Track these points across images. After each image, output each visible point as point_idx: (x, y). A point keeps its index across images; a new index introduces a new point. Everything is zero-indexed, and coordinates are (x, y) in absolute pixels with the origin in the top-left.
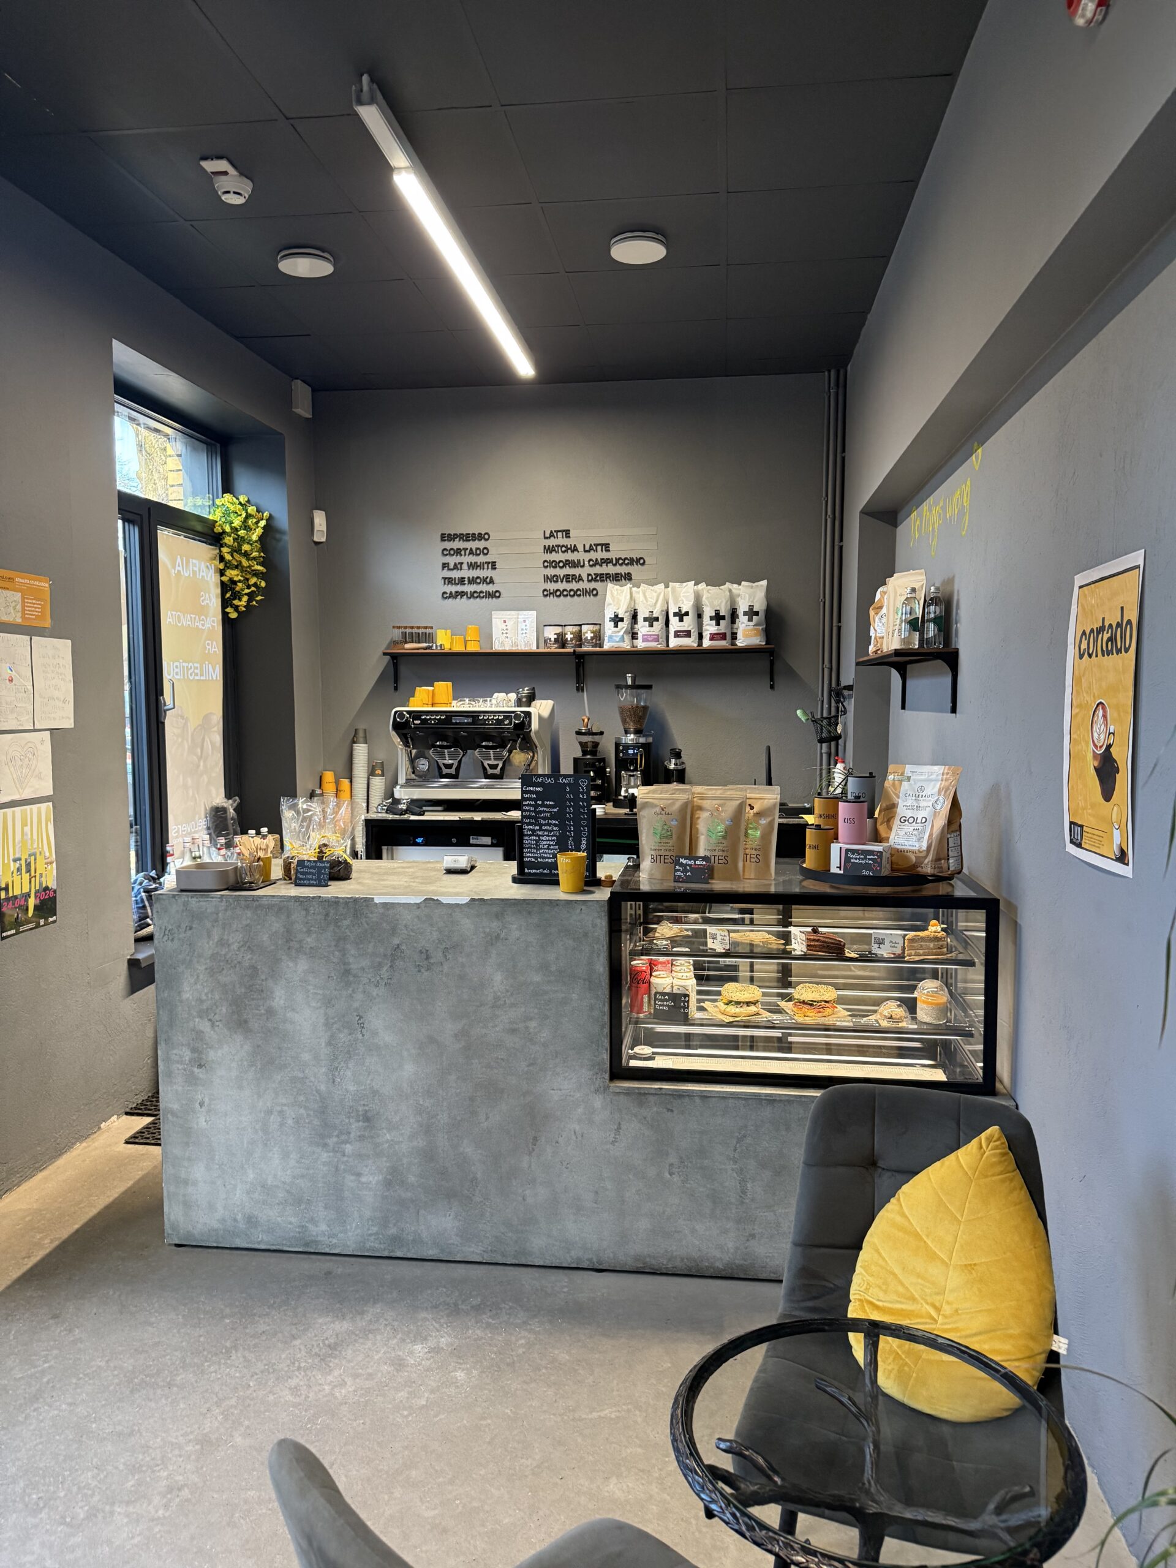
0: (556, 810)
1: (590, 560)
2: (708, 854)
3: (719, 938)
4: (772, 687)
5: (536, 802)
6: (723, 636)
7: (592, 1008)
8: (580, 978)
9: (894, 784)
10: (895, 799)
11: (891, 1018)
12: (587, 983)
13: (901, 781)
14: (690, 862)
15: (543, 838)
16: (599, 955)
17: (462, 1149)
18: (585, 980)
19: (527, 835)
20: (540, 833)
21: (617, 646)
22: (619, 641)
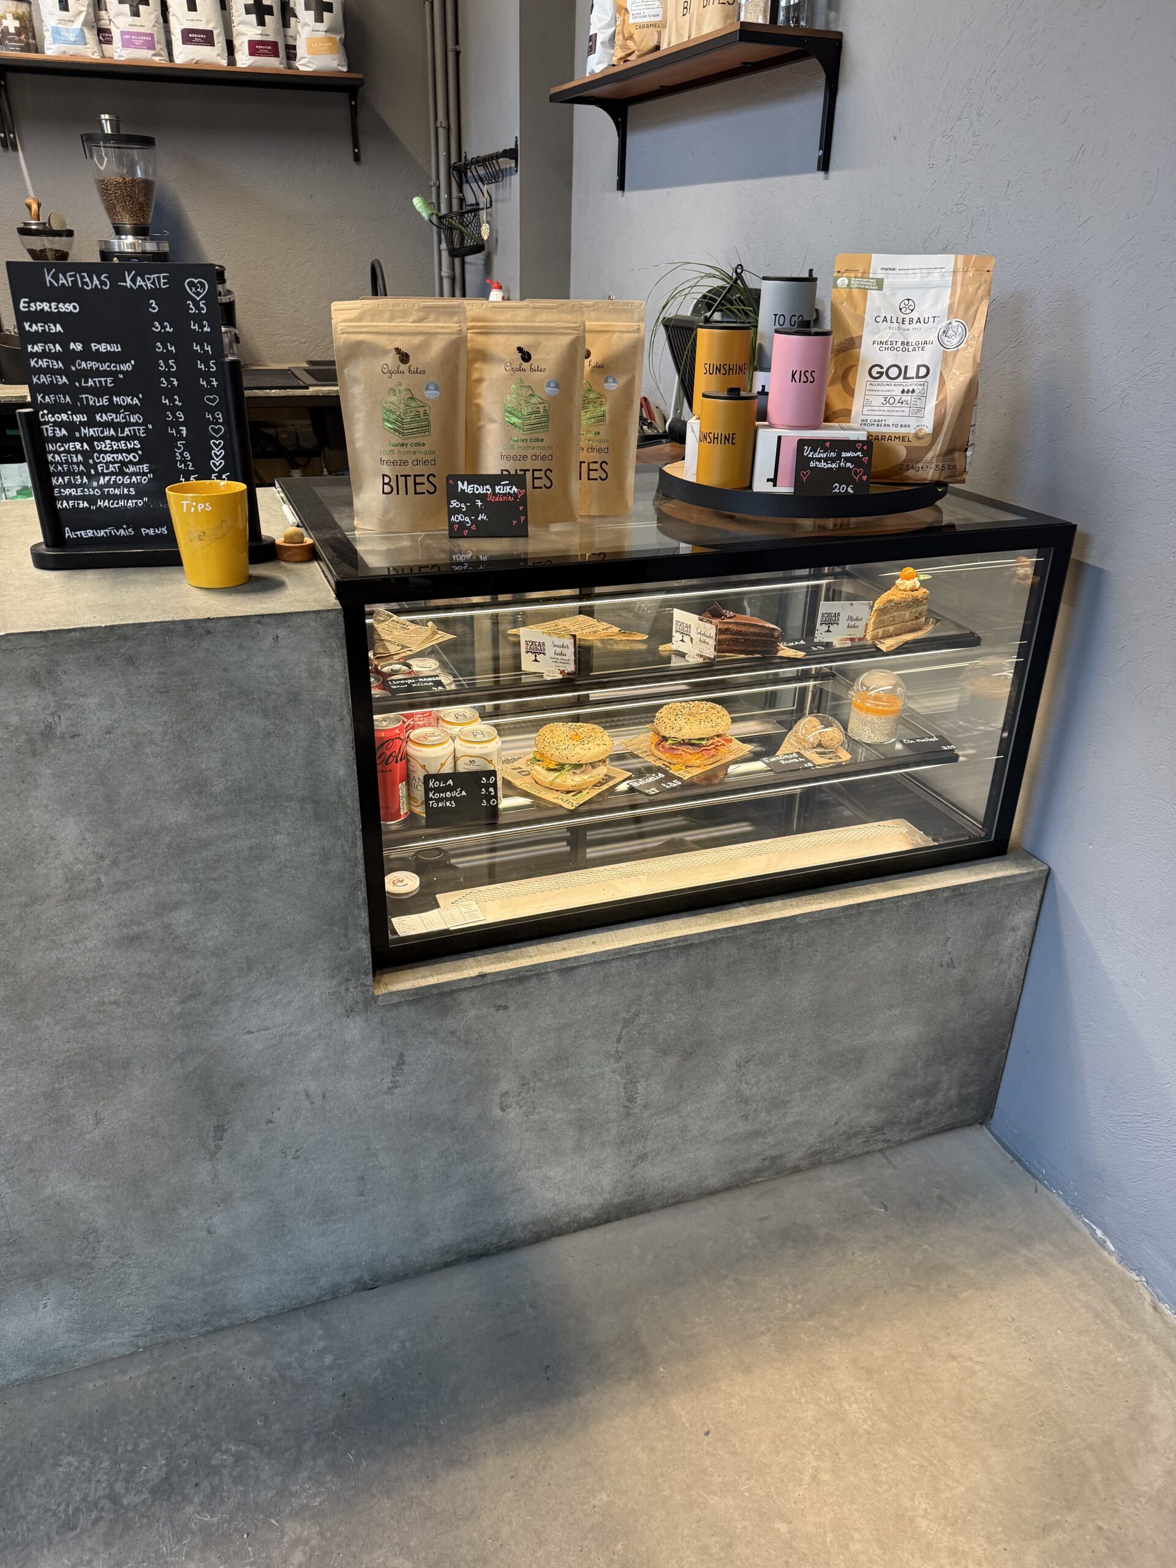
0: (127, 367)
2: (512, 467)
3: (550, 650)
4: (357, 158)
5: (65, 346)
6: (271, 48)
7: (326, 857)
8: (289, 798)
9: (850, 298)
10: (854, 330)
11: (820, 745)
12: (309, 806)
13: (864, 290)
14: (481, 490)
15: (101, 446)
16: (332, 741)
17: (48, 1191)
18: (303, 800)
19: (55, 440)
20: (92, 432)
21: (71, 53)
22: (74, 43)
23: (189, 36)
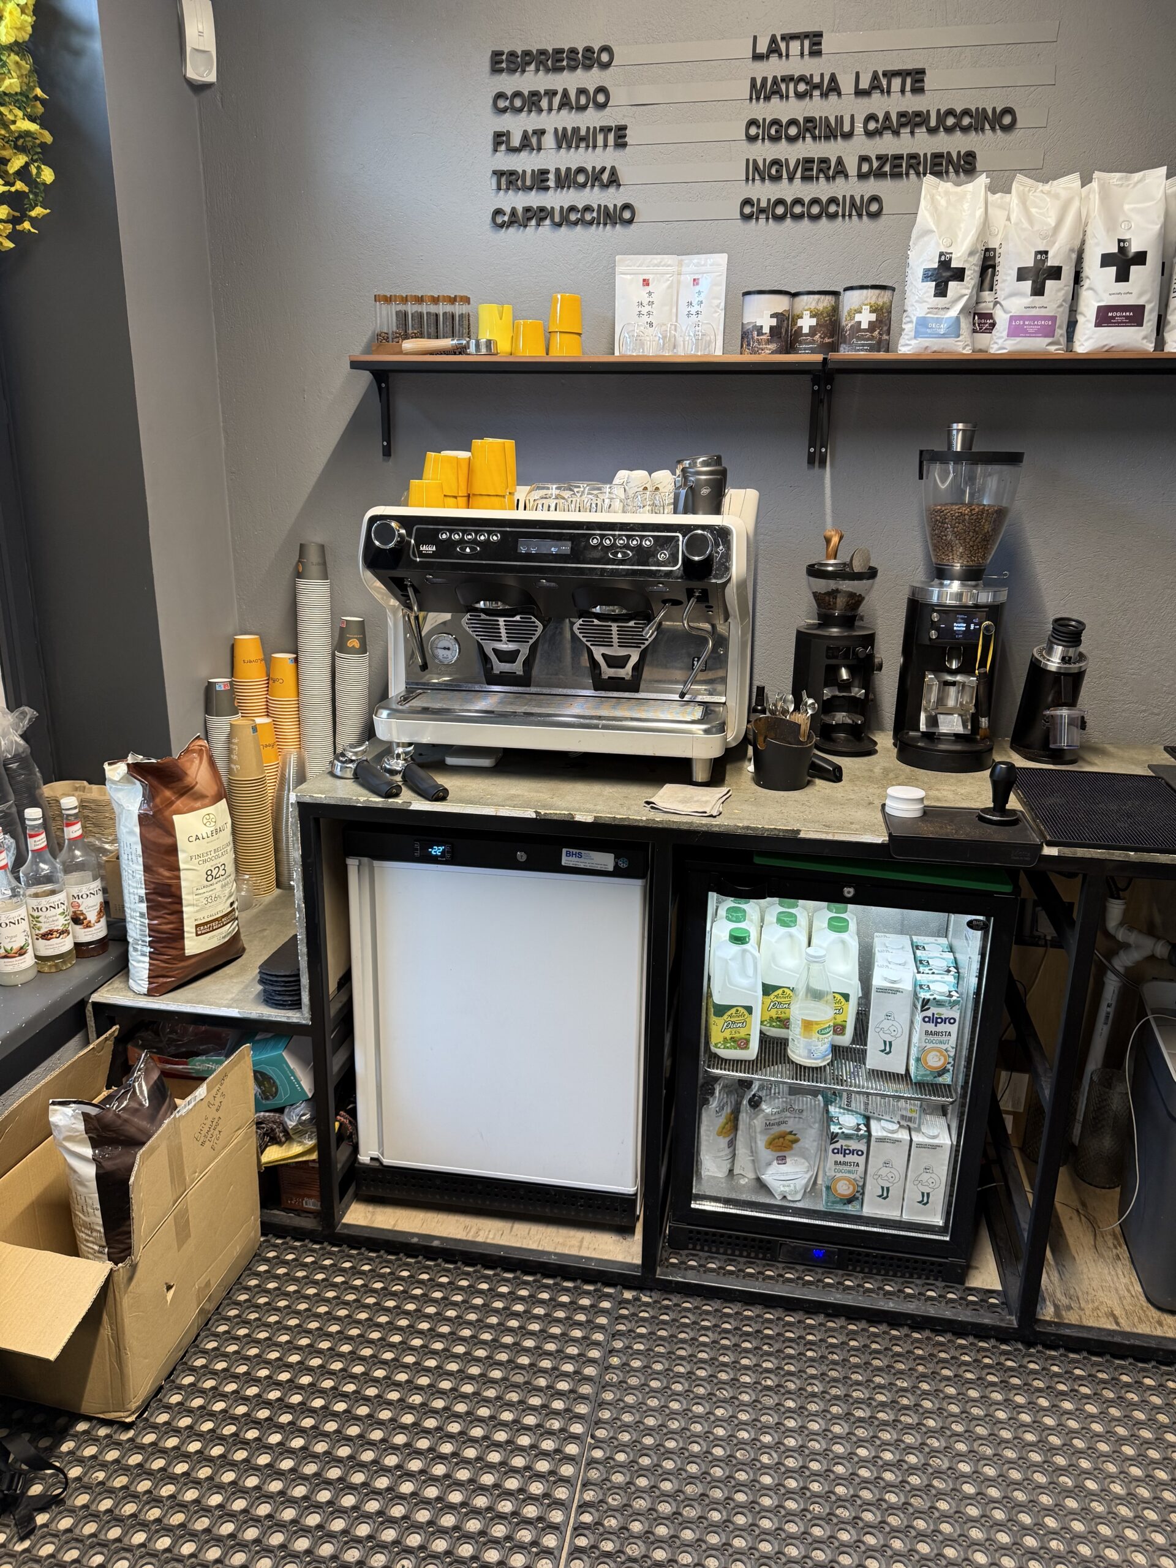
1: (872, 117)
21: (935, 349)
22: (943, 336)
23: (1106, 317)
